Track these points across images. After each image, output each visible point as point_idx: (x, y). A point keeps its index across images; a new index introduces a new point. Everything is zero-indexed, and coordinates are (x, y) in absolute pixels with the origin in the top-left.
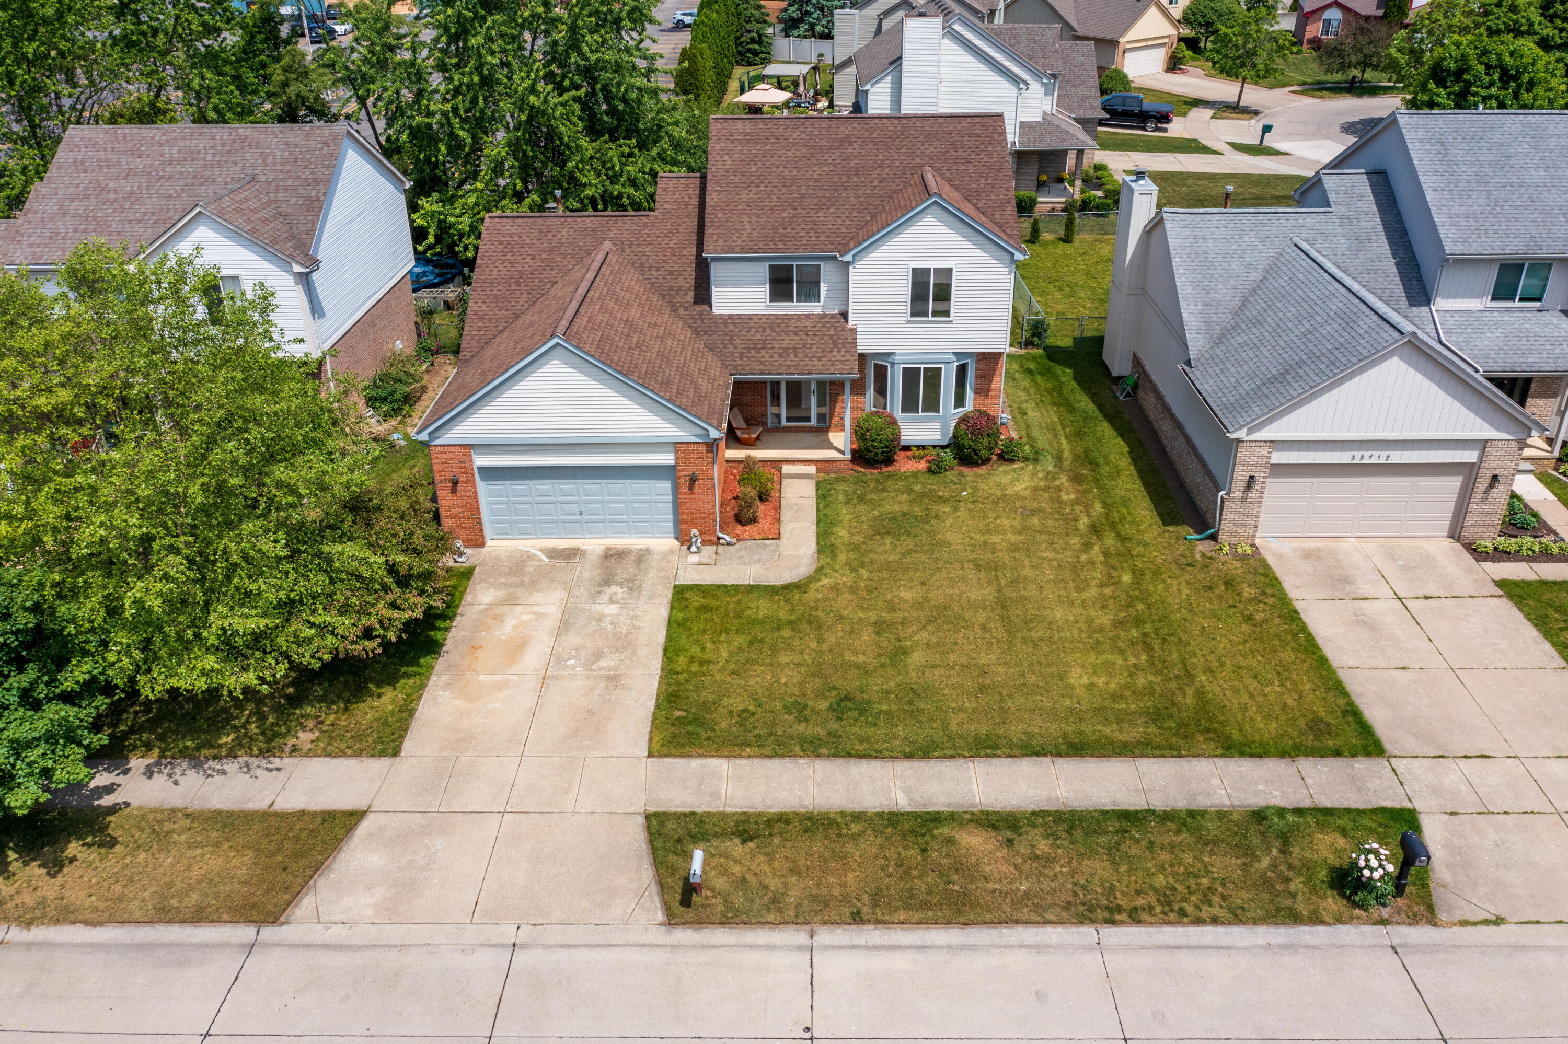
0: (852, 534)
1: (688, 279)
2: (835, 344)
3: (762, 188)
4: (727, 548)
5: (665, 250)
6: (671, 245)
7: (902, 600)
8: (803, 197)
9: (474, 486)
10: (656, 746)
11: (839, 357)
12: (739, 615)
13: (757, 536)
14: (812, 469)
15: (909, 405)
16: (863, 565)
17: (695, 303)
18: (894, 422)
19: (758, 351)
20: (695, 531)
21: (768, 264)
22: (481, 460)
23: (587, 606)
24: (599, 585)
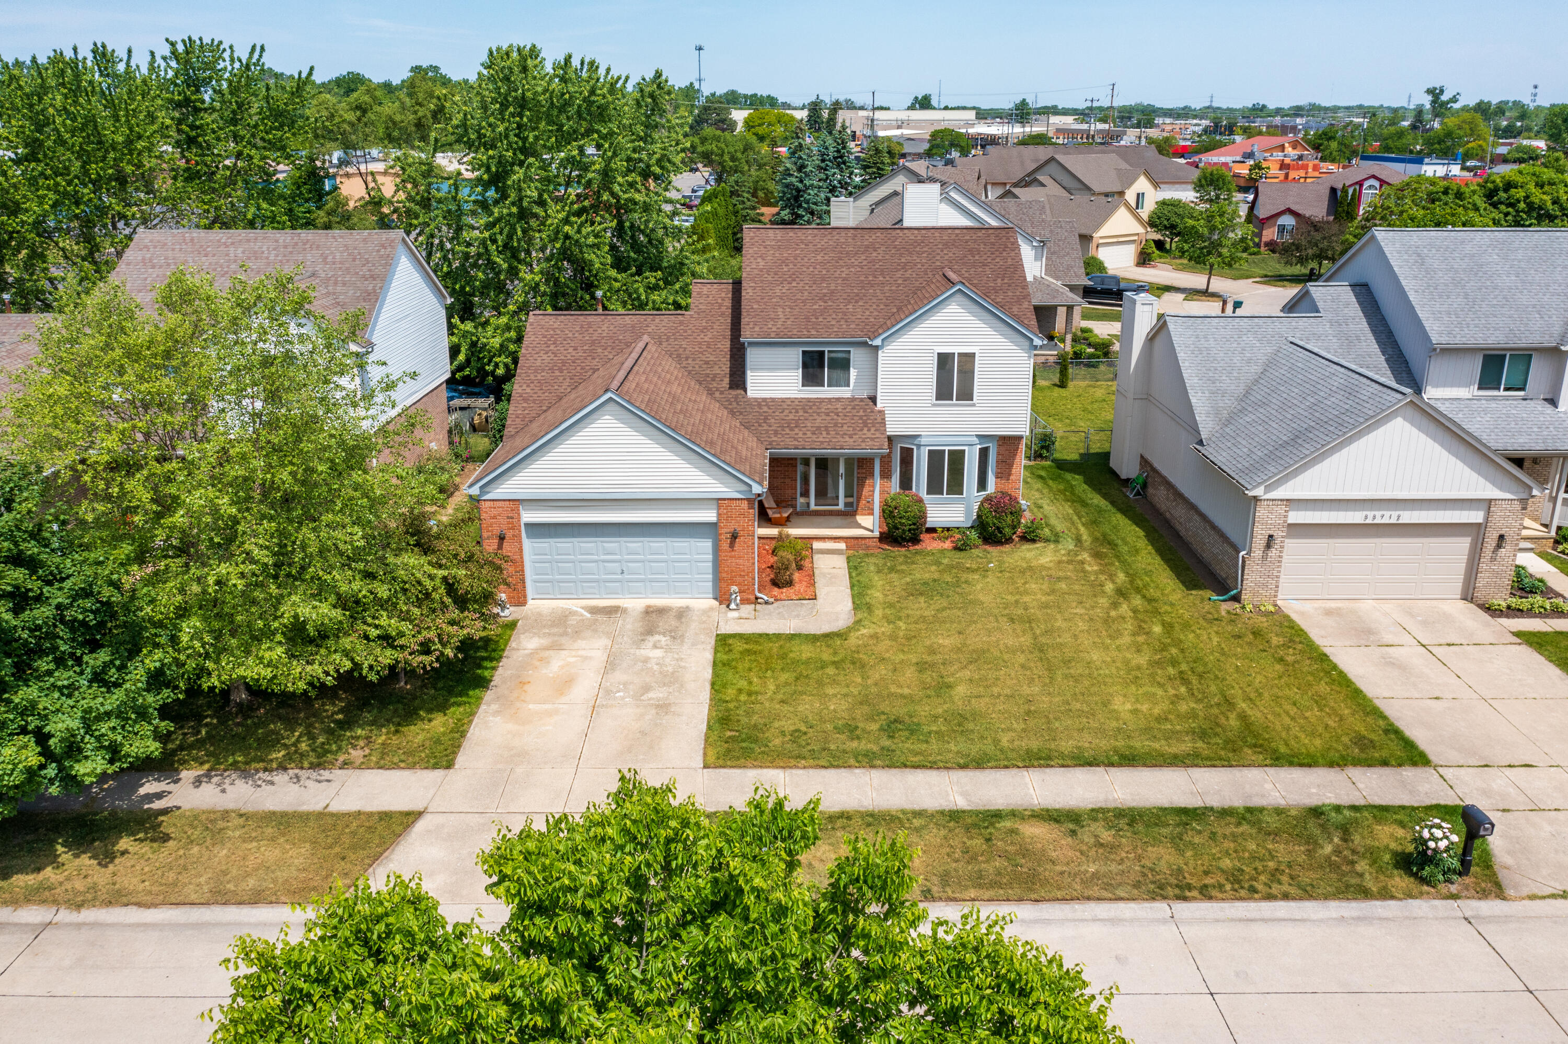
0: (886, 595)
1: (724, 367)
2: (865, 424)
3: (794, 284)
4: (765, 606)
5: (700, 343)
6: (706, 339)
7: (940, 645)
8: (832, 292)
9: (520, 542)
10: (711, 759)
11: (869, 435)
12: (783, 657)
13: (794, 597)
14: (842, 546)
15: (934, 487)
16: (900, 619)
17: (731, 388)
18: (920, 501)
19: (792, 430)
20: (734, 588)
21: (801, 349)
22: (528, 516)
23: (632, 651)
24: (642, 634)
